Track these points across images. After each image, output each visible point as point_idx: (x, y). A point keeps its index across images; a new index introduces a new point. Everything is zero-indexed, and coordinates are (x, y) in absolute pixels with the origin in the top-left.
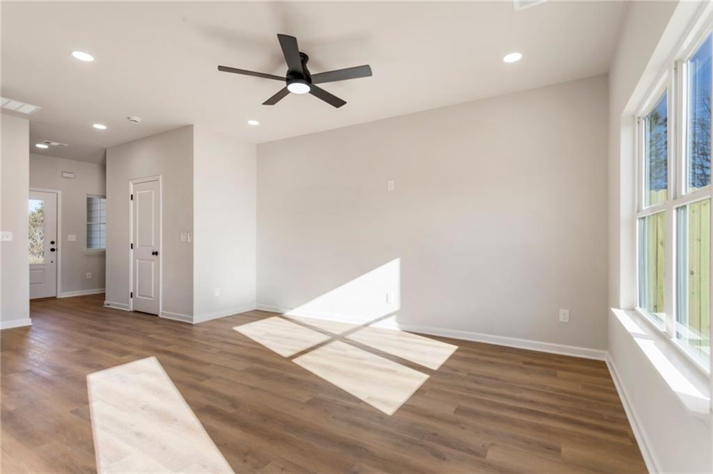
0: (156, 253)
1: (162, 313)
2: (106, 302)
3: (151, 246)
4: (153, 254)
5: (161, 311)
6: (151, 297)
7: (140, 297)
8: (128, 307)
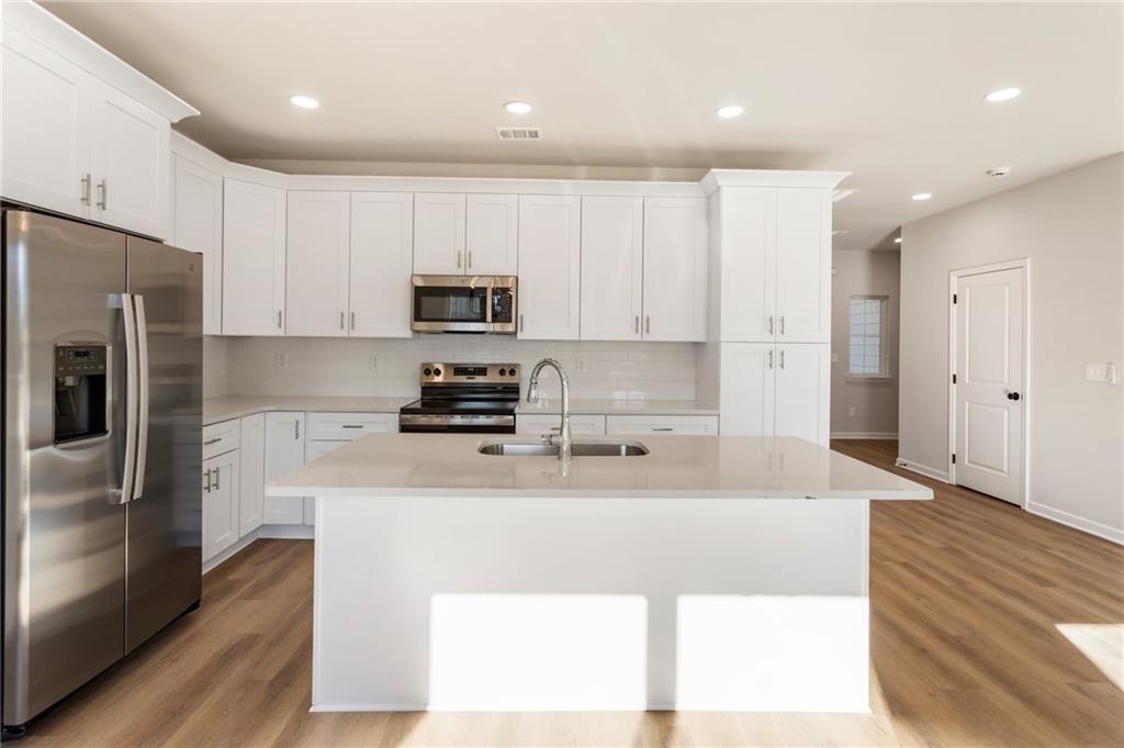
0: (1015, 396)
1: (1029, 505)
2: (898, 459)
3: (1004, 383)
4: (1010, 396)
5: (1027, 500)
6: (1004, 472)
7: (972, 465)
8: (948, 478)
